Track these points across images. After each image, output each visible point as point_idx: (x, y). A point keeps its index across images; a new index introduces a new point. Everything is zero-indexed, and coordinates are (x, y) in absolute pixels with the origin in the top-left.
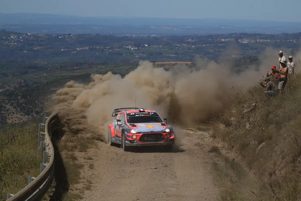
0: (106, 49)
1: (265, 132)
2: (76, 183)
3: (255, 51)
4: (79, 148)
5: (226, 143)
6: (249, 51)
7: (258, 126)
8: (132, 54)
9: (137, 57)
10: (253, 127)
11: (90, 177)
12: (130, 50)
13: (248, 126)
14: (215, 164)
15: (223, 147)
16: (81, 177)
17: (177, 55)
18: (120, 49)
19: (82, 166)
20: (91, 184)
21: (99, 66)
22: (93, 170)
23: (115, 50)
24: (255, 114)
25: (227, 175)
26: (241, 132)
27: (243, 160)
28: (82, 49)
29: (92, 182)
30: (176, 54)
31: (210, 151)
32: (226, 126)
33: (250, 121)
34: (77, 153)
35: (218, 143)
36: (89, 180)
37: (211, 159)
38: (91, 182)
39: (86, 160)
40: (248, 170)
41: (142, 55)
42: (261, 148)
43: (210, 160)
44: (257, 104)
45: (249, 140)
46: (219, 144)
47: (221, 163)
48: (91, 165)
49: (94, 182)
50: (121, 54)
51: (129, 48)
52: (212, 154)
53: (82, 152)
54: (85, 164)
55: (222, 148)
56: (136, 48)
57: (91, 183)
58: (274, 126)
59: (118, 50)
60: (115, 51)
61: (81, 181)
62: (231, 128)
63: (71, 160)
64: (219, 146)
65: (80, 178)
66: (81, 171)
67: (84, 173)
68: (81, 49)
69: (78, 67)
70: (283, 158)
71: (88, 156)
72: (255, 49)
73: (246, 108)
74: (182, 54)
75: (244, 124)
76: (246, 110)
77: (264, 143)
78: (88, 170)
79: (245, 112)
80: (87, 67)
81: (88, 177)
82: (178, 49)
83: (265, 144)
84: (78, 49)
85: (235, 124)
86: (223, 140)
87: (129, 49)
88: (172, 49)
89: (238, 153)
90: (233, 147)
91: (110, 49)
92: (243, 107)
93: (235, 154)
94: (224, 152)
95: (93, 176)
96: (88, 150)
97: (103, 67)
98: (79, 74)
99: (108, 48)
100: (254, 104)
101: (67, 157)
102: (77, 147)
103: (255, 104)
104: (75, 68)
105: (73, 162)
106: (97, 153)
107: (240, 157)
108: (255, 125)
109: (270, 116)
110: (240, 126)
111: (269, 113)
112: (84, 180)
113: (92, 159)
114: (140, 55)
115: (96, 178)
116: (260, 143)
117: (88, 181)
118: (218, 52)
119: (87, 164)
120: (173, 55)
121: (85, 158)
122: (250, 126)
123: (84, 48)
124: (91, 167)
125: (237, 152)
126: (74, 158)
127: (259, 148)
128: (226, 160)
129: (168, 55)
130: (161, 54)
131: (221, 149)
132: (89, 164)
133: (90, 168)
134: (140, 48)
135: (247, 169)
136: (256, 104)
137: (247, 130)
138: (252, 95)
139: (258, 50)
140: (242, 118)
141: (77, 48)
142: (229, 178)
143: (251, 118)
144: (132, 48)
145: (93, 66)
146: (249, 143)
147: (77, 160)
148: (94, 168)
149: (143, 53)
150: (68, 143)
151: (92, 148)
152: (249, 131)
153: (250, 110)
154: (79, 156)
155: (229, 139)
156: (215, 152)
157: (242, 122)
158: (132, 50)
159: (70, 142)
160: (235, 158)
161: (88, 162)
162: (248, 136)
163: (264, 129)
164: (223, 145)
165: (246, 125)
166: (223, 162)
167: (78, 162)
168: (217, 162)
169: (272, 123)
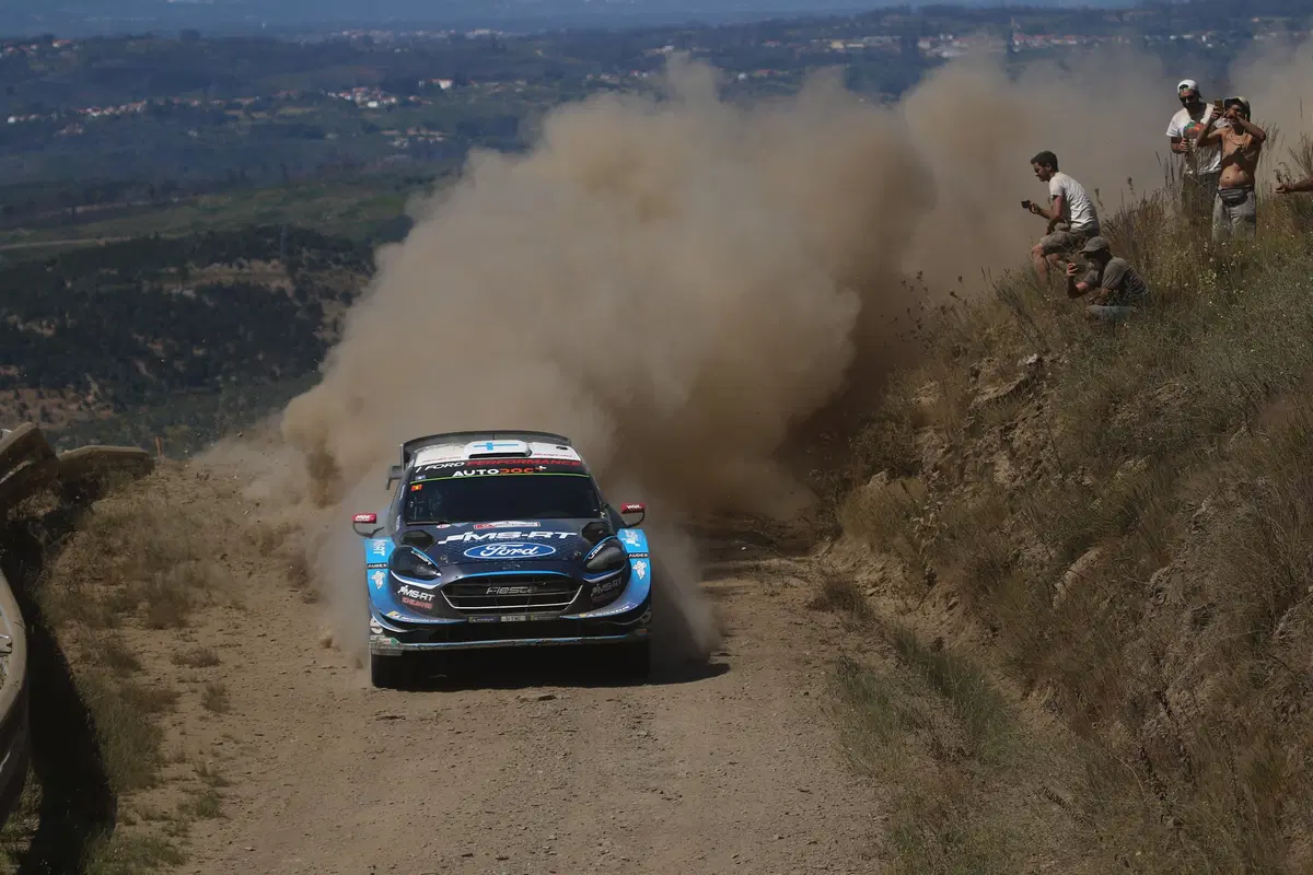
0: (238, 107)
1: (1095, 498)
2: (143, 787)
4: (147, 611)
5: (893, 559)
7: (1059, 467)
8: (372, 129)
9: (397, 143)
10: (1029, 474)
11: (216, 755)
12: (362, 110)
13: (1003, 469)
14: (849, 668)
15: (882, 580)
16: (167, 756)
18: (308, 109)
19: (167, 701)
20: (221, 790)
21: (205, 200)
22: (225, 717)
23: (282, 112)
25: (911, 722)
26: (973, 504)
27: (988, 644)
28: (113, 115)
29: (225, 777)
31: (818, 605)
32: (893, 475)
33: (1015, 444)
34: (136, 637)
36: (209, 771)
37: (823, 642)
38: (222, 775)
39: (188, 666)
40: (1018, 695)
41: (423, 133)
42: (1080, 578)
43: (824, 647)
44: (1047, 359)
45: (1013, 539)
46: (859, 569)
47: (883, 666)
48: (212, 690)
49: (233, 779)
50: (317, 134)
51: (358, 99)
52: (828, 618)
53: (160, 627)
54: (183, 688)
55: (874, 586)
56: (393, 100)
57: (226, 784)
58: (1142, 463)
59: (298, 111)
60: (284, 117)
61: (167, 773)
62: (917, 484)
63: (110, 669)
64: (861, 575)
65: (161, 762)
66: (165, 722)
67: (183, 733)
68: (106, 112)
69: (96, 207)
70: (1200, 621)
71: (192, 645)
73: (992, 381)
75: (982, 460)
76: (991, 392)
77: (1092, 554)
78: (202, 718)
79: (989, 402)
80: (140, 203)
81: (201, 753)
83: (1099, 557)
84: (95, 114)
85: (935, 465)
86: (882, 546)
87: (353, 102)
89: (958, 610)
90: (931, 580)
91: (256, 107)
92: (976, 374)
93: (945, 617)
94: (885, 606)
95: (228, 749)
96: (194, 618)
98: (102, 242)
99: (247, 102)
100: (1032, 359)
101: (86, 658)
102: (135, 607)
103: (1035, 356)
104: (80, 209)
105: (120, 679)
106: (239, 633)
107: (971, 629)
108: (1041, 462)
109: (1119, 417)
110: (962, 473)
111: (1114, 399)
112: (186, 769)
113: (216, 662)
114: (412, 132)
115: (242, 754)
116: (1072, 554)
117: (203, 774)
119: (193, 686)
121: (179, 661)
122: (1013, 472)
123: (123, 108)
124: (216, 701)
125: (955, 604)
126: (126, 663)
127: (1069, 575)
128: (903, 646)
131: (871, 595)
132: (203, 688)
133: (207, 707)
134: (411, 98)
135: (1010, 689)
136: (1039, 360)
137: (998, 489)
140: (973, 431)
141: (89, 110)
142: (925, 733)
143: (1018, 431)
144: (372, 100)
145: (176, 200)
146: (1017, 556)
147: (139, 669)
148: (233, 705)
149: (430, 126)
150: (86, 587)
151: (214, 604)
152: (1011, 496)
153: (1012, 387)
154: (147, 648)
155: (910, 539)
156: (844, 609)
157: (971, 452)
158: (374, 110)
159: (96, 580)
160: (944, 634)
161: (199, 679)
162: (1006, 522)
163: (1087, 481)
164: (881, 573)
165: (996, 468)
166: (886, 658)
167: (145, 680)
168: (858, 658)
169: (1128, 451)
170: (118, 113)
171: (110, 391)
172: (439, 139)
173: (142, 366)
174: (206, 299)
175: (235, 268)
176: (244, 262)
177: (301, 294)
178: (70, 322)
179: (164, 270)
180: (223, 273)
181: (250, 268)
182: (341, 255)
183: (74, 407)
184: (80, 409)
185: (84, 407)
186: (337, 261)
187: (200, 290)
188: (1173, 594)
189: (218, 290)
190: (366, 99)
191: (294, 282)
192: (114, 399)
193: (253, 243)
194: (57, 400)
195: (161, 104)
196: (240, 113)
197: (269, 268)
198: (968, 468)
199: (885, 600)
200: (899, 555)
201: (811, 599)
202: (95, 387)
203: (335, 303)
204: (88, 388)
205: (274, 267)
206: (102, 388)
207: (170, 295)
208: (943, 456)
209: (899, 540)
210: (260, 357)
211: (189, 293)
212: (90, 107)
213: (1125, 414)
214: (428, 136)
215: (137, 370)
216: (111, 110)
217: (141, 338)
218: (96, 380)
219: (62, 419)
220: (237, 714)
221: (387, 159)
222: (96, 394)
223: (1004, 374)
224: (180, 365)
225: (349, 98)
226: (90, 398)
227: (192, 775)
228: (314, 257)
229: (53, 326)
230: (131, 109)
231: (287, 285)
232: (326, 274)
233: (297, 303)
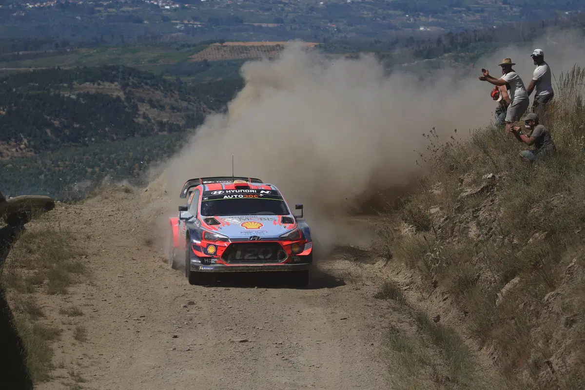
0: (101, 5)
1: (519, 251)
2: (42, 381)
3: (478, 16)
4: (48, 285)
5: (417, 272)
6: (461, 17)
7: (502, 232)
8: (166, 19)
9: (178, 27)
10: (486, 234)
11: (79, 365)
12: (163, 10)
13: (473, 231)
14: (393, 330)
15: (412, 283)
16: (55, 364)
17: (279, 25)
18: (135, 8)
19: (55, 334)
20: (80, 384)
21: (83, 51)
22: (84, 344)
23: (122, 9)
24: (492, 201)
25: (423, 362)
26: (458, 247)
27: (462, 320)
28: (39, 7)
29: (83, 377)
30: (278, 21)
31: (379, 296)
32: (418, 229)
33: (481, 218)
34: (42, 298)
35: (398, 274)
36: (75, 375)
37: (381, 316)
38: (81, 376)
39: (67, 315)
40: (476, 348)
41: (191, 22)
42: (510, 293)
43: (382, 319)
44: (497, 177)
45: (476, 267)
46: (400, 276)
47: (410, 330)
48: (79, 330)
49: (89, 378)
50: (139, 21)
51: (160, 4)
52: (384, 304)
53: (53, 294)
54: (64, 327)
55: (407, 285)
56: (178, 6)
57: (82, 381)
58: (543, 235)
59: (131, 9)
60: (123, 12)
61: (54, 373)
62: (430, 235)
63: (28, 315)
64: (401, 279)
65: (52, 367)
66: (55, 345)
67: (63, 352)
68: (36, 6)
69: (29, 52)
70: (570, 323)
71: (70, 305)
72: (478, 11)
73: (470, 185)
74: (293, 21)
75: (463, 225)
76: (469, 191)
77: (516, 280)
78: (74, 344)
79: (467, 196)
80: (51, 51)
81: (72, 363)
82: (283, 10)
83: (520, 281)
84: (31, 6)
85: (440, 226)
86: (412, 265)
87: (157, 6)
88: (269, 9)
89: (448, 301)
90: (435, 285)
91: (109, 6)
92: (462, 181)
93: (442, 304)
94: (412, 296)
95: (86, 362)
96: (71, 289)
97: (92, 52)
98: (31, 70)
99: (105, 4)
100: (490, 176)
101: (17, 308)
102: (41, 283)
103: (491, 175)
104: (21, 53)
105: (33, 321)
106: (94, 299)
107: (454, 311)
108: (492, 229)
109: (532, 211)
110: (453, 231)
111: (530, 201)
112: (64, 372)
113: (81, 314)
114: (186, 22)
115: (92, 365)
116: (506, 280)
117: (72, 375)
118: (384, 18)
119: (70, 327)
120: (271, 25)
121: (63, 312)
122: (478, 232)
123: (44, 4)
124: (80, 336)
125: (447, 298)
126: (36, 313)
127: (504, 291)
128: (421, 320)
129: (256, 24)
130: (239, 21)
131: (405, 290)
132: (74, 327)
133: (76, 339)
134: (186, 5)
135: (471, 344)
136: (493, 176)
137: (470, 241)
138: (485, 152)
139: (486, 14)
140: (460, 210)
141: (28, 4)
142: (429, 369)
143: (481, 212)
144: (167, 5)
145: (68, 50)
146: (479, 276)
147: (43, 316)
148: (88, 338)
149: (195, 19)
150: (18, 270)
151: (81, 283)
152: (476, 245)
153: (480, 189)
154: (47, 305)
155: (426, 264)
156: (392, 298)
157: (458, 221)
158: (167, 9)
159: (22, 267)
160: (441, 313)
161: (73, 323)
162: (474, 258)
163: (515, 241)
164: (411, 279)
165: (470, 230)
166: (412, 326)
167: (45, 322)
168: (398, 326)
169: (537, 228)
170: (42, 6)
171: (32, 143)
172: (199, 26)
173: (48, 131)
174: (81, 99)
175: (96, 85)
176: (101, 83)
177: (128, 99)
178: (14, 108)
179: (61, 85)
180: (90, 87)
181: (104, 86)
182: (149, 81)
183: (14, 150)
184: (17, 151)
185: (19, 150)
186: (147, 84)
187: (79, 95)
188: (556, 307)
189: (87, 96)
190: (164, 4)
191: (125, 93)
192: (34, 147)
193: (106, 73)
194: (6, 146)
195: (63, 3)
196: (101, 9)
197: (113, 86)
198: (457, 228)
199: (411, 293)
200: (421, 271)
201: (376, 293)
202: (25, 141)
203: (144, 104)
204: (21, 140)
205: (116, 86)
206: (29, 141)
207: (64, 96)
208: (443, 222)
209: (420, 263)
210: (107, 129)
211: (73, 97)
212: (28, 3)
213: (535, 210)
214: (193, 24)
215: (46, 133)
216: (39, 4)
217: (48, 118)
218: (25, 138)
219: (8, 156)
220: (90, 343)
221: (173, 34)
222: (25, 144)
223: (475, 182)
224: (67, 132)
225: (156, 3)
226: (22, 146)
227: (67, 375)
228: (136, 82)
229: (5, 110)
230: (48, 5)
231: (121, 94)
232: (140, 90)
233: (126, 104)
